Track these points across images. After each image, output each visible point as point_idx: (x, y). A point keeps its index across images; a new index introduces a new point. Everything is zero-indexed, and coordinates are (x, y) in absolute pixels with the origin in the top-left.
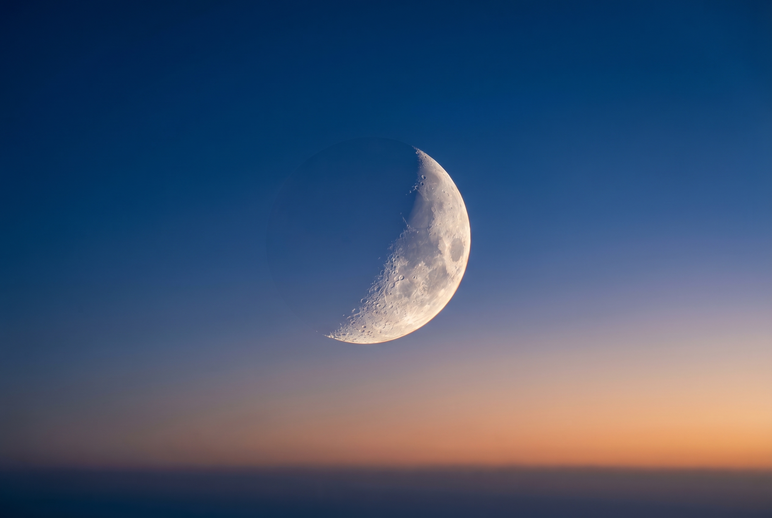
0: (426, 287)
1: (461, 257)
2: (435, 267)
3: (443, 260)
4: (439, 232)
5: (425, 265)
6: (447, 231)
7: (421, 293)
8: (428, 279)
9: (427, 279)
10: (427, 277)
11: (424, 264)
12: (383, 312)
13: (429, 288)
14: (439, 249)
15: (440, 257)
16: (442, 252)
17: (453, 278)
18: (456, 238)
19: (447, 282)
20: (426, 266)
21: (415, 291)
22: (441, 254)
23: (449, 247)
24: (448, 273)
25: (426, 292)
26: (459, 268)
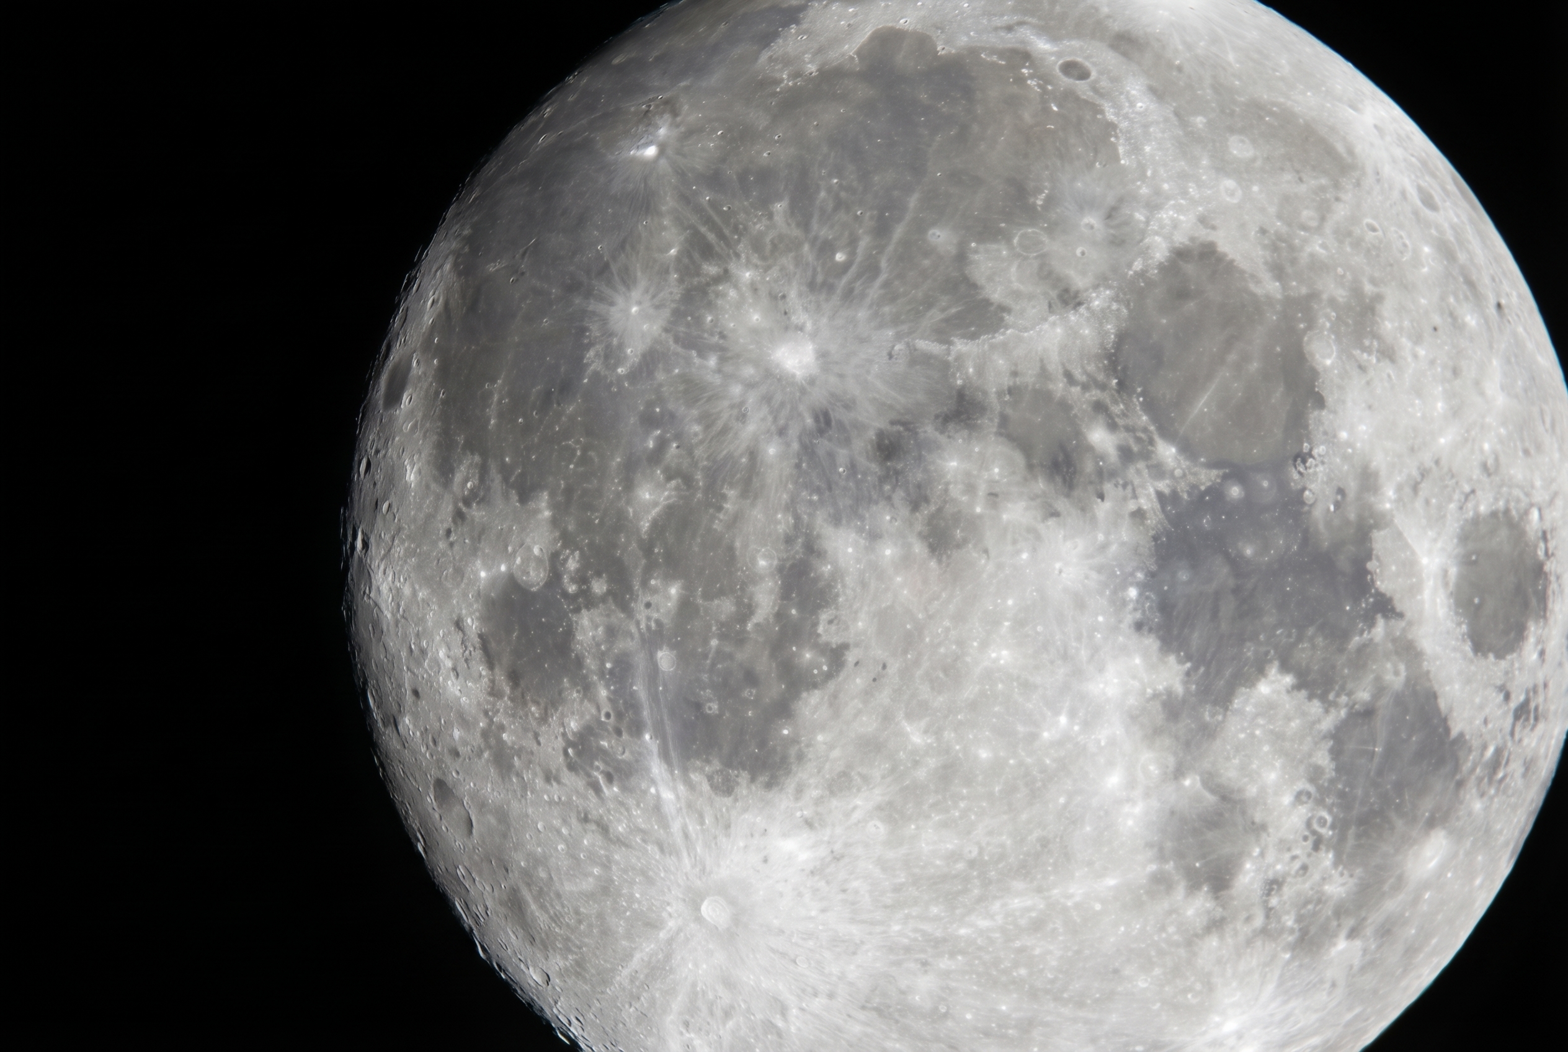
0: (1322, 822)
1: (1532, 629)
2: (1364, 695)
3: (1408, 650)
4: (1368, 480)
5: (1297, 687)
7: (1294, 861)
8: (1330, 770)
9: (1321, 769)
10: (1322, 760)
11: (1289, 680)
13: (1340, 826)
14: (1380, 588)
15: (1387, 630)
16: (1398, 607)
18: (1482, 508)
20: (1302, 695)
21: (1256, 851)
22: (1392, 614)
23: (1445, 572)
24: (1454, 733)
25: (1327, 858)
26: (1527, 702)
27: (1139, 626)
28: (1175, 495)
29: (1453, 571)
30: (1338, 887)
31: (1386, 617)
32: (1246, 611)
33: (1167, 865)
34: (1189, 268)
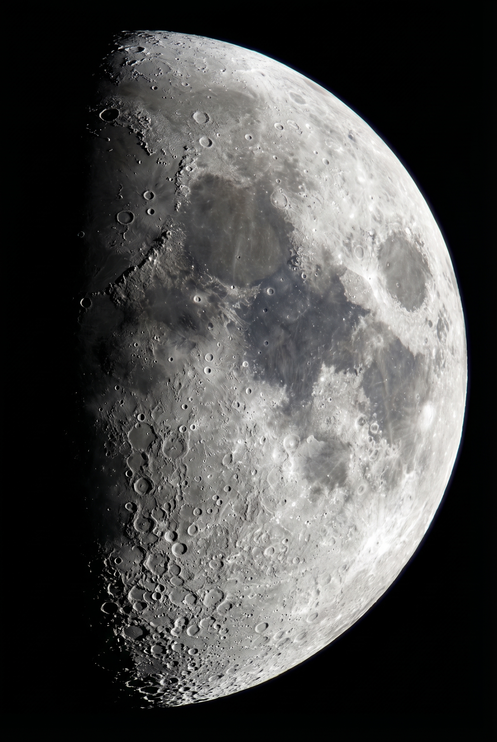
0: (375, 428)
1: (428, 285)
2: (369, 359)
3: (380, 327)
4: (327, 255)
5: (337, 371)
7: (371, 451)
8: (368, 402)
9: (364, 403)
10: (362, 398)
11: (332, 369)
13: (383, 426)
14: (354, 302)
15: (366, 321)
16: (366, 307)
17: (438, 359)
19: (427, 379)
20: (341, 373)
21: (351, 456)
22: (365, 312)
23: (379, 280)
24: (415, 354)
25: (383, 441)
26: (440, 321)
27: (255, 378)
28: (244, 307)
29: (383, 278)
31: (364, 315)
32: (300, 344)
33: (315, 484)
34: (203, 192)
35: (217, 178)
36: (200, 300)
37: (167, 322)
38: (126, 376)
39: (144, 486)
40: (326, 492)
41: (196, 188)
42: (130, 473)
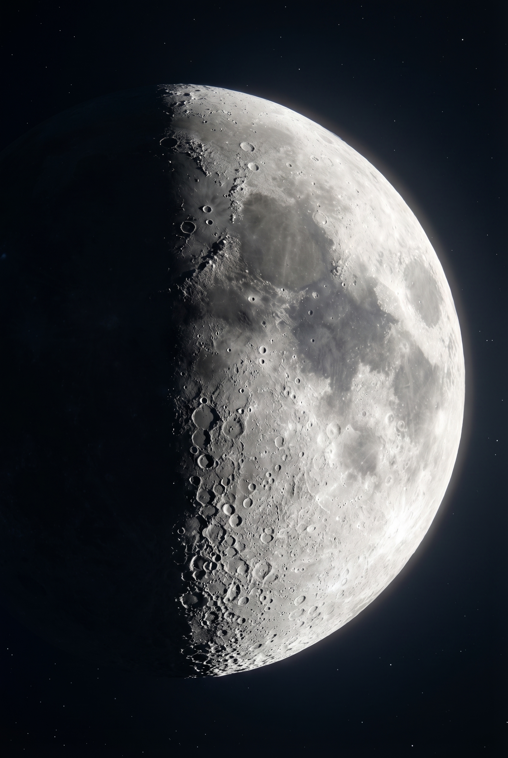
0: (401, 426)
1: (441, 308)
2: (398, 363)
3: (406, 335)
4: (363, 268)
5: (372, 370)
6: (381, 255)
7: (397, 447)
8: (397, 401)
9: (394, 403)
10: (392, 398)
11: (368, 368)
12: (328, 539)
13: (408, 425)
14: (386, 311)
15: (396, 329)
16: (396, 317)
18: (407, 262)
19: (442, 389)
20: (375, 373)
22: (395, 321)
23: (406, 295)
24: (433, 365)
25: (407, 439)
27: (304, 370)
28: (292, 308)
29: (408, 293)
30: (415, 451)
31: (394, 324)
32: (340, 344)
33: (351, 470)
34: (254, 208)
35: (266, 197)
36: (253, 299)
37: (226, 319)
38: (190, 364)
39: (206, 462)
40: (360, 478)
41: (248, 204)
42: (195, 450)
